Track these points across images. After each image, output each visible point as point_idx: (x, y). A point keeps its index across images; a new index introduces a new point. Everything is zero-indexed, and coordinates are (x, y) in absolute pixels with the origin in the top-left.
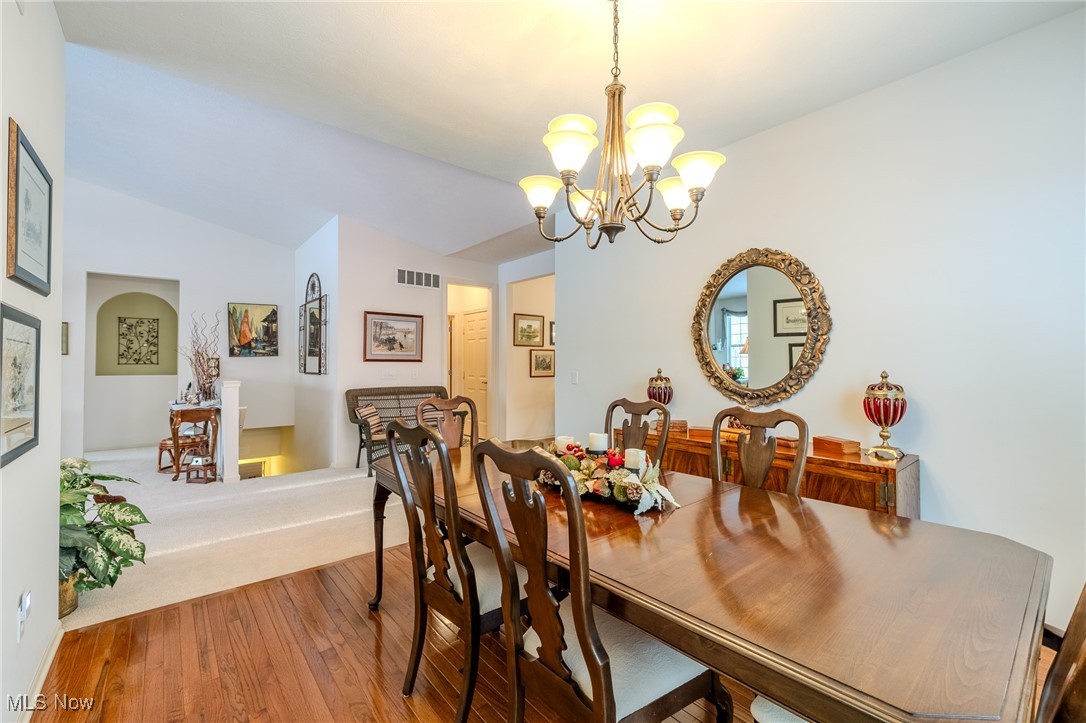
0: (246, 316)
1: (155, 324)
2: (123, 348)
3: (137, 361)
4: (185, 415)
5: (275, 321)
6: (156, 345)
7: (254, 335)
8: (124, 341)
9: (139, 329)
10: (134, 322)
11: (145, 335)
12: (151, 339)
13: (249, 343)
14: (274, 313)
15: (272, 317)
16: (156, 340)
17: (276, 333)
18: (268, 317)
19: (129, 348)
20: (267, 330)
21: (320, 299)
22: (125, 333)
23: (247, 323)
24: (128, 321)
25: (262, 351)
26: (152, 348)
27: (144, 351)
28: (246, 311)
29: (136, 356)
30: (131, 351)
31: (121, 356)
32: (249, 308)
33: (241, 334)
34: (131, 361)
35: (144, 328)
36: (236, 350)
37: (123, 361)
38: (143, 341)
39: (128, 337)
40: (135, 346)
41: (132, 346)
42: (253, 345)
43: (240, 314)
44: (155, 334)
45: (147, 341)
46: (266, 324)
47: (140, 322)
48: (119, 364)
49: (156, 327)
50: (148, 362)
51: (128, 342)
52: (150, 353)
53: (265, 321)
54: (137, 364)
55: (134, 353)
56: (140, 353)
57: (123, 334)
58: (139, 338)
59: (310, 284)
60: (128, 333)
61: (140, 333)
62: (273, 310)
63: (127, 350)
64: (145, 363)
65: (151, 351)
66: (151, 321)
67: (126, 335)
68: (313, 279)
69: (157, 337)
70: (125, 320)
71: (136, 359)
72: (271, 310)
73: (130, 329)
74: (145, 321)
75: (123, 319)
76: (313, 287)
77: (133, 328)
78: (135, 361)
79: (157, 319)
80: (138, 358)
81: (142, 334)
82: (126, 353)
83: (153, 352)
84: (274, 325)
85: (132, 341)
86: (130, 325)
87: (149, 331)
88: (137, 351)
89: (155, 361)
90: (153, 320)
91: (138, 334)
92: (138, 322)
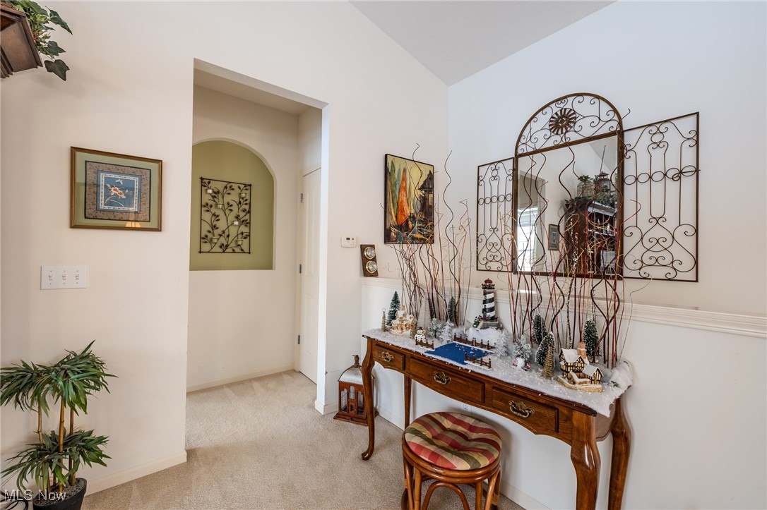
0: (404, 179)
1: (248, 192)
2: (206, 227)
3: (224, 248)
5: (431, 190)
6: (248, 224)
7: (412, 210)
8: (207, 216)
9: (228, 198)
10: (220, 186)
11: (235, 208)
12: (242, 214)
13: (407, 222)
14: (431, 177)
15: (427, 184)
16: (247, 217)
17: (432, 207)
18: (425, 182)
19: (214, 227)
20: (424, 201)
21: (620, 133)
22: (210, 203)
23: (405, 189)
24: (213, 184)
25: (418, 235)
26: (244, 229)
27: (233, 232)
28: (405, 170)
29: (223, 240)
30: (217, 232)
31: (203, 239)
32: (408, 165)
33: (399, 207)
34: (217, 248)
35: (233, 198)
37: (206, 247)
38: (232, 217)
39: (213, 210)
40: (222, 225)
41: (218, 224)
42: (410, 224)
43: (399, 173)
44: (247, 207)
45: (237, 217)
46: (423, 193)
47: (229, 187)
48: (200, 252)
49: (248, 197)
50: (237, 250)
51: (213, 218)
52: (240, 236)
53: (421, 189)
54: (224, 252)
55: (221, 235)
56: (228, 236)
57: (207, 204)
58: (227, 212)
59: (544, 119)
60: (213, 203)
61: (228, 204)
62: (430, 172)
63: (211, 230)
64: (234, 251)
65: (242, 233)
66: (242, 186)
67: (211, 206)
68: (562, 105)
69: (249, 212)
70: (209, 183)
71: (223, 245)
72: (428, 173)
73: (215, 197)
74: (235, 186)
75: (207, 181)
76: (563, 121)
77: (220, 195)
78: (221, 247)
79: (250, 185)
80: (225, 244)
81: (231, 205)
82: (210, 235)
83: (244, 234)
84: (431, 195)
85: (218, 216)
86: (216, 190)
87: (240, 203)
88: (224, 232)
89: (246, 248)
90: (246, 186)
91: (226, 206)
92: (226, 187)
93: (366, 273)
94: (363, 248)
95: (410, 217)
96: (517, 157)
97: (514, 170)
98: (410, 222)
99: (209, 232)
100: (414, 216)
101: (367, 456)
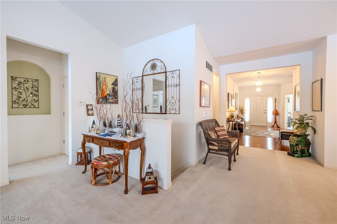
0: (105, 81)
1: (37, 83)
2: (15, 98)
3: (25, 106)
4: (93, 139)
5: (116, 85)
6: (37, 96)
7: (108, 92)
8: (15, 93)
9: (26, 85)
10: (22, 80)
11: (30, 89)
12: (34, 92)
13: (106, 96)
14: (116, 80)
15: (115, 83)
16: (37, 93)
17: (117, 91)
18: (114, 82)
20: (114, 89)
21: (166, 72)
22: (17, 87)
23: (105, 85)
24: (18, 79)
25: (111, 101)
26: (35, 98)
27: (30, 99)
28: (105, 78)
29: (24, 103)
30: (21, 99)
31: (14, 102)
32: (106, 76)
33: (103, 91)
34: (21, 106)
35: (29, 85)
36: (101, 100)
37: (15, 106)
38: (29, 93)
39: (19, 90)
40: (23, 96)
41: (21, 96)
42: (108, 97)
43: (102, 79)
44: (36, 89)
45: (32, 93)
46: (113, 86)
47: (26, 80)
48: (12, 108)
49: (37, 85)
50: (32, 107)
51: (19, 93)
52: (33, 101)
53: (113, 84)
54: (25, 107)
55: (23, 101)
56: (27, 101)
57: (15, 88)
58: (26, 91)
59: (149, 65)
60: (18, 87)
61: (27, 88)
62: (116, 79)
63: (18, 99)
64: (30, 107)
65: (34, 100)
66: (33, 80)
67: (17, 89)
68: (153, 62)
69: (38, 91)
70: (16, 79)
71: (24, 105)
72: (115, 79)
73: (19, 85)
74: (29, 80)
75: (15, 78)
76: (154, 67)
77: (22, 84)
78: (23, 106)
79: (38, 80)
80: (26, 104)
81: (28, 88)
82: (17, 101)
83: (35, 100)
84: (116, 87)
85: (21, 93)
86: (20, 82)
87: (33, 87)
88: (25, 99)
89: (37, 106)
90: (35, 80)
91: (25, 88)
92: (25, 81)
93: (88, 115)
94: (87, 106)
95: (108, 94)
96: (143, 76)
97: (142, 80)
98: (107, 96)
99: (17, 99)
100: (109, 94)
101: (83, 173)
